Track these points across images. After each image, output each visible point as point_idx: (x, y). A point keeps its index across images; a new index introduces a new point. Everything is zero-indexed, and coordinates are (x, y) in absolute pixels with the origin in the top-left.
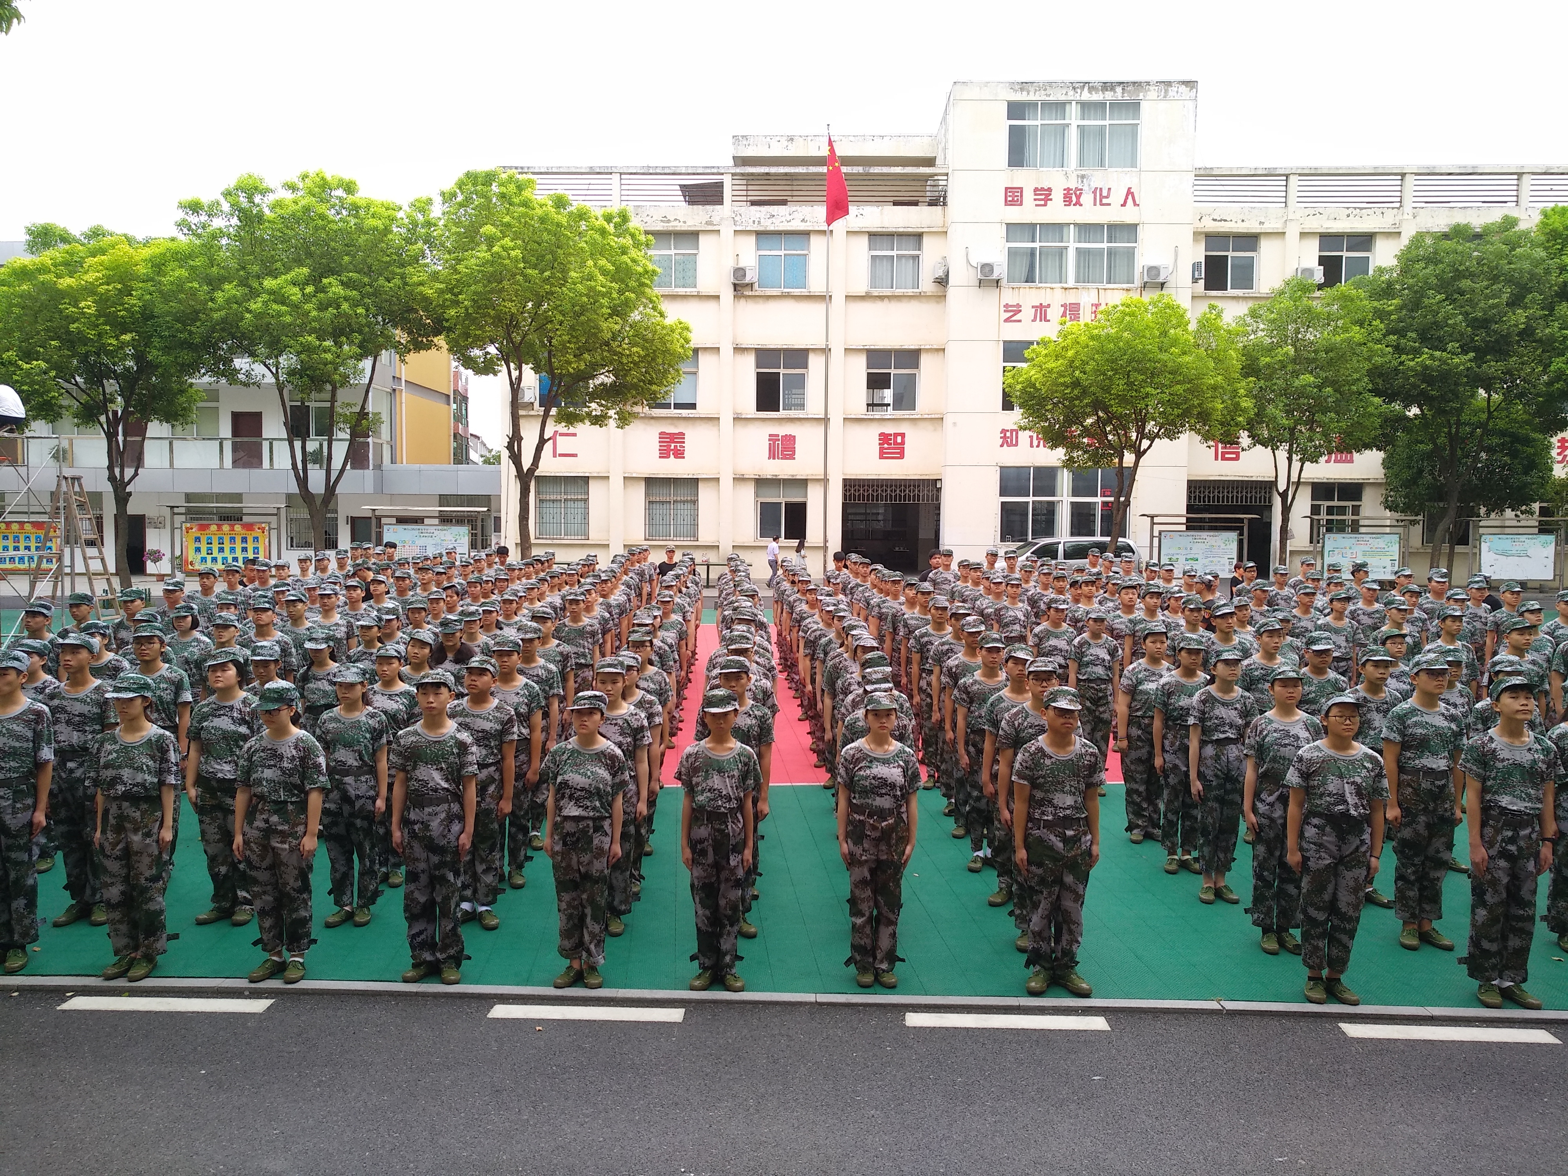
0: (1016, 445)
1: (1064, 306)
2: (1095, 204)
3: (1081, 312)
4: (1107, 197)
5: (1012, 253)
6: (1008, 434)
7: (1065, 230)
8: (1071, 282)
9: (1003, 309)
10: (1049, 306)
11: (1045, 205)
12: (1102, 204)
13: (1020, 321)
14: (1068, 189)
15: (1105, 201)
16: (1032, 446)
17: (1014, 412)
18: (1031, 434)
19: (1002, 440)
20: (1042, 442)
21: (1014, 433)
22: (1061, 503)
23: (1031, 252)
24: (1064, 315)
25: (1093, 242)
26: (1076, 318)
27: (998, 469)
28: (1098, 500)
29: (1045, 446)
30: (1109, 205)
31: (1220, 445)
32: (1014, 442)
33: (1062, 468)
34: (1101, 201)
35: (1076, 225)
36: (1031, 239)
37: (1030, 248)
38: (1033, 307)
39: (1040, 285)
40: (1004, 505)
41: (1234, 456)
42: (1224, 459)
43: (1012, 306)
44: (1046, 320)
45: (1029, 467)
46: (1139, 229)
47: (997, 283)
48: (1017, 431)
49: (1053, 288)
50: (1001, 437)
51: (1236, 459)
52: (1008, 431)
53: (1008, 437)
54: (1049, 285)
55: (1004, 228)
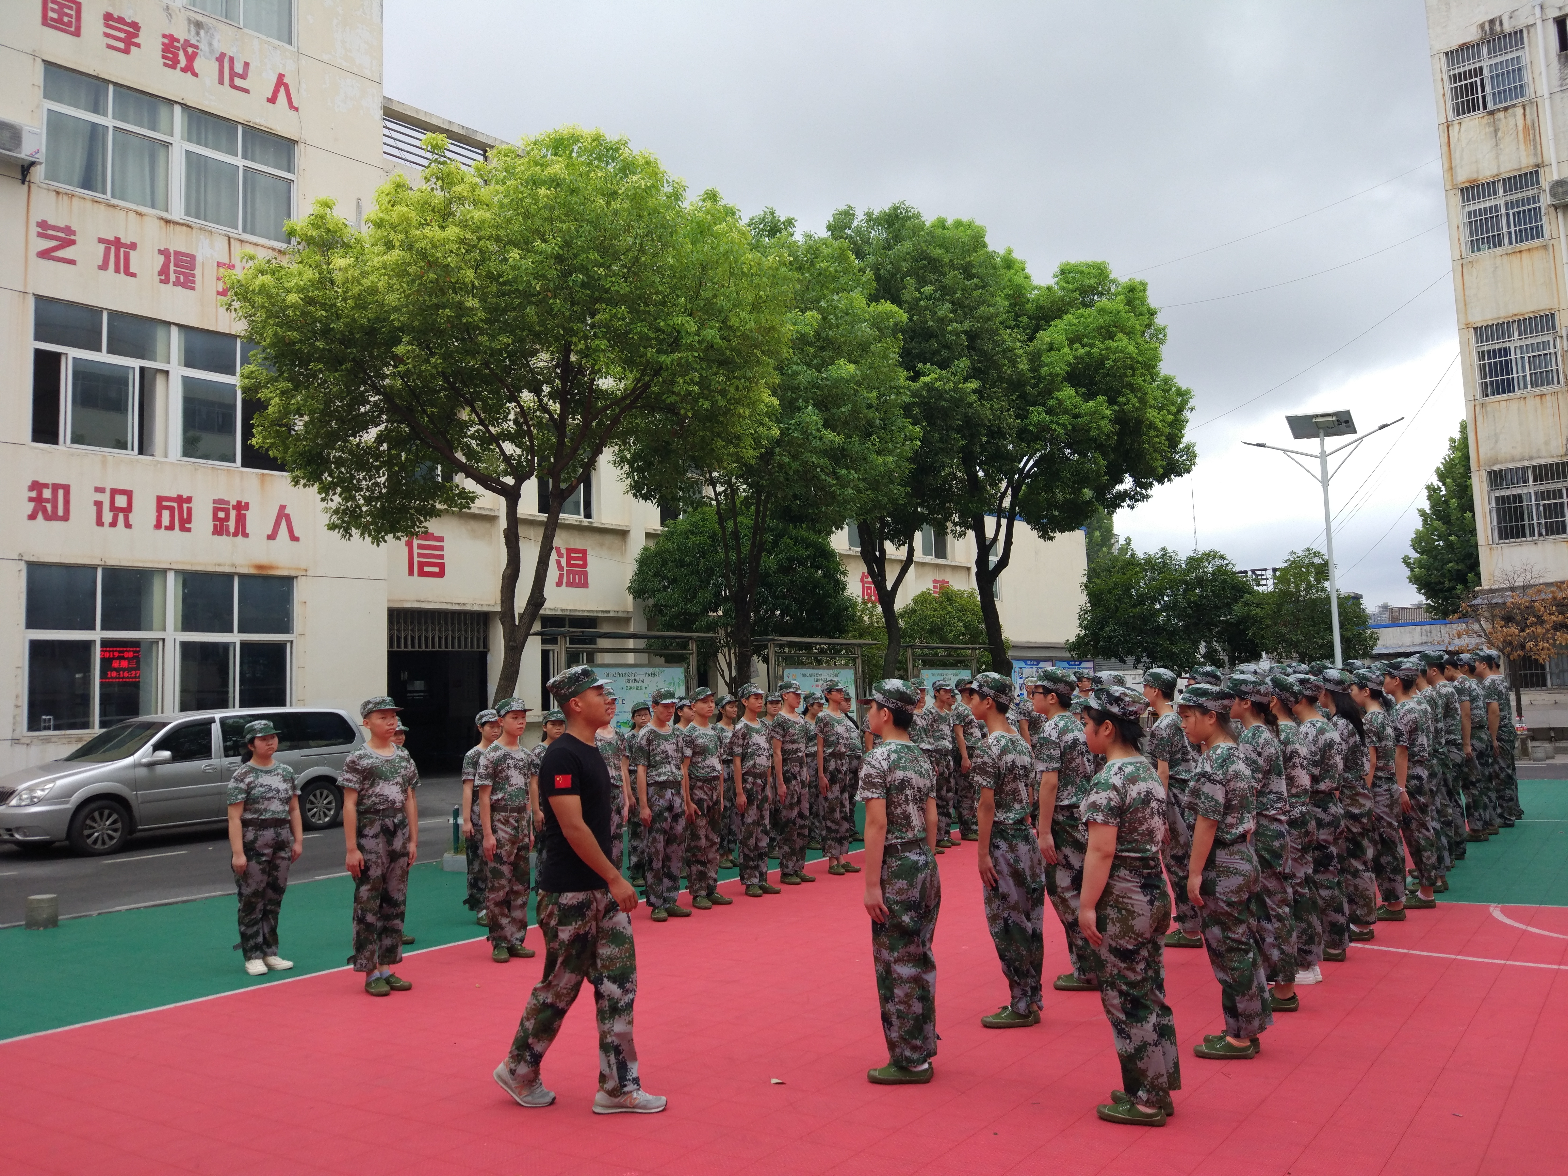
0: (66, 517)
1: (165, 252)
2: (221, 82)
3: (198, 272)
4: (243, 76)
5: (56, 123)
6: (47, 494)
7: (163, 111)
8: (177, 212)
9: (34, 230)
10: (133, 246)
11: (127, 51)
12: (233, 86)
13: (72, 262)
14: (172, 38)
15: (238, 82)
16: (100, 523)
17: (61, 447)
18: (99, 497)
19: (32, 505)
20: (121, 516)
21: (61, 493)
22: (161, 643)
23: (95, 133)
24: (164, 272)
25: (216, 148)
26: (187, 282)
27: (23, 567)
28: (235, 638)
29: (128, 525)
30: (247, 91)
31: (416, 551)
32: (60, 512)
33: (164, 572)
34: (232, 80)
35: (185, 107)
36: (97, 108)
37: (94, 126)
38: (101, 240)
39: (114, 201)
40: (36, 648)
41: (436, 570)
42: (422, 573)
43: (54, 228)
44: (128, 273)
45: (94, 568)
46: (298, 151)
47: (24, 170)
48: (67, 489)
49: (140, 214)
50: (31, 499)
51: (441, 574)
52: (46, 486)
53: (47, 501)
54: (134, 207)
55: (40, 68)
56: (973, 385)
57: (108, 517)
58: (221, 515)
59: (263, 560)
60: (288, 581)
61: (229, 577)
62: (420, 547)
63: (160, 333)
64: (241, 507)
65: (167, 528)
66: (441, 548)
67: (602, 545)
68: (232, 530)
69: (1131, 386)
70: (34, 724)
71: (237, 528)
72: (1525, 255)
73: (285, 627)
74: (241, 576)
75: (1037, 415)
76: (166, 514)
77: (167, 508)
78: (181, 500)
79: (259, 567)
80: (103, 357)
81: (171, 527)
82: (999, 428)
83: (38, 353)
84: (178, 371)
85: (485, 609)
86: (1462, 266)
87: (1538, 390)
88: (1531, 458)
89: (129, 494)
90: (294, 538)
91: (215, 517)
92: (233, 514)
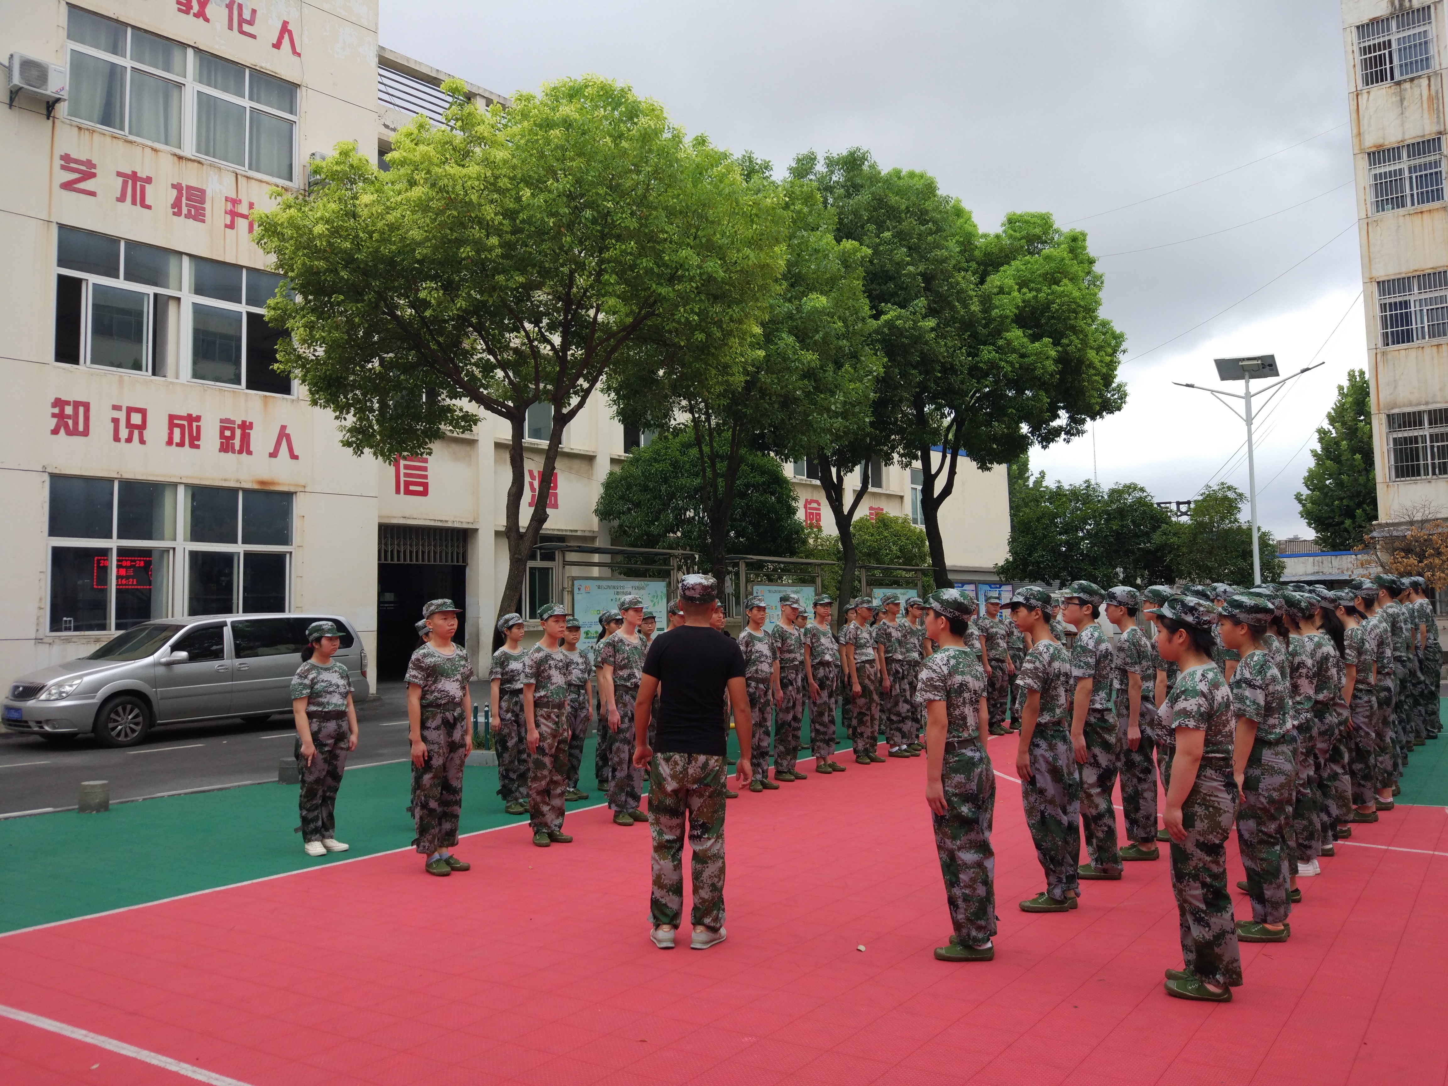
0: (86, 433)
1: (177, 187)
2: (230, 28)
3: (207, 206)
4: (251, 23)
5: (78, 62)
6: (69, 410)
7: (177, 53)
8: (189, 149)
9: (58, 162)
10: (149, 180)
12: (242, 32)
13: (93, 194)
15: (246, 28)
16: (117, 439)
17: (81, 367)
18: (116, 414)
19: (55, 420)
20: (136, 433)
21: (81, 410)
22: (171, 552)
23: (114, 73)
24: (177, 205)
25: (226, 90)
26: (198, 215)
27: (46, 478)
28: (239, 548)
29: (142, 442)
30: (254, 37)
31: (402, 471)
32: (81, 428)
33: (175, 485)
34: (240, 26)
35: (197, 50)
36: (115, 49)
37: (113, 65)
38: (119, 174)
39: (132, 138)
40: (58, 553)
41: (421, 489)
42: (408, 492)
43: (76, 161)
44: (144, 205)
45: (111, 481)
46: (301, 94)
47: (49, 107)
48: (87, 406)
49: (155, 150)
50: (54, 415)
51: (425, 493)
52: (68, 403)
53: (69, 417)
54: (149, 143)
55: (64, 9)
56: (931, 323)
57: (124, 433)
58: (228, 433)
59: (266, 476)
60: (288, 496)
61: (234, 491)
62: (406, 467)
63: (173, 261)
64: (246, 427)
65: (178, 445)
66: (425, 469)
67: (570, 469)
68: (237, 447)
69: (1073, 329)
70: (56, 625)
71: (242, 446)
72: (1426, 216)
73: (285, 539)
74: (246, 491)
75: (987, 353)
76: (177, 431)
77: (178, 425)
78: (191, 419)
79: (262, 483)
80: (120, 283)
81: (181, 444)
82: (952, 365)
83: (61, 279)
84: (189, 299)
85: (465, 526)
86: (1368, 225)
87: (1435, 341)
88: (1427, 403)
89: (143, 412)
90: (294, 457)
91: (222, 436)
92: (238, 433)
